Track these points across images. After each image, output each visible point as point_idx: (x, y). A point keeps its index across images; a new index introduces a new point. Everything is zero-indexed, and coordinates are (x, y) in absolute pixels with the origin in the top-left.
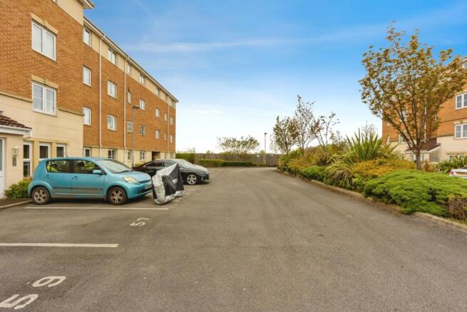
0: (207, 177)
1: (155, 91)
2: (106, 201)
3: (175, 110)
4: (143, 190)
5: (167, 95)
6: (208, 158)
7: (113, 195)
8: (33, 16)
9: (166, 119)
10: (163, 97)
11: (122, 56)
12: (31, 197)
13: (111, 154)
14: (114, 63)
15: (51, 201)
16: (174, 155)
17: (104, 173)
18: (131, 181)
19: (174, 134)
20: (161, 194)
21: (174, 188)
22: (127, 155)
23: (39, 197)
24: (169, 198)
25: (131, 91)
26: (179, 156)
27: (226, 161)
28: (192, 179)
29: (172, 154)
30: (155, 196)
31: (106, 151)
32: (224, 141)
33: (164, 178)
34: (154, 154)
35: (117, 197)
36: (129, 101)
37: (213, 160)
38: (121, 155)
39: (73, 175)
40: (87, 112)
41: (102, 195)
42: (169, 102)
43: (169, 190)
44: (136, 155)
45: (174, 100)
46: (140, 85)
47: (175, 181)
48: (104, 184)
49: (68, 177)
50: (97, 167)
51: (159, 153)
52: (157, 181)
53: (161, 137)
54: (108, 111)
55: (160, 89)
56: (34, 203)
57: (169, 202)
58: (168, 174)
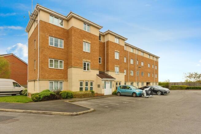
0: (166, 92)
1: (148, 56)
2: (132, 96)
3: (158, 62)
4: (141, 94)
5: (153, 56)
6: (178, 85)
7: (133, 95)
8: (115, 50)
9: (153, 68)
10: (151, 58)
11: (135, 49)
12: (117, 94)
13: (132, 84)
14: (132, 52)
15: (121, 95)
16: (158, 84)
17: (131, 89)
18: (138, 91)
19: (157, 74)
20: (145, 95)
21: (149, 94)
22: (137, 84)
23: (119, 94)
24: (147, 96)
25: (138, 60)
26: (160, 84)
27: (189, 87)
28: (159, 93)
29: (156, 83)
30: (144, 96)
31: (130, 83)
32: (188, 75)
33: (146, 91)
34: (148, 83)
35: (134, 95)
36: (137, 64)
37: (180, 86)
38: (135, 84)
39: (125, 90)
40: (125, 71)
41: (131, 94)
42: (155, 59)
43: (147, 94)
44: (140, 84)
45: (157, 58)
46: (142, 57)
47: (150, 92)
48: (131, 92)
49: (124, 90)
50: (130, 88)
51: (150, 83)
52: (144, 91)
53: (151, 76)
54: (131, 69)
55: (150, 55)
56: (118, 96)
57: (147, 98)
58: (147, 90)
